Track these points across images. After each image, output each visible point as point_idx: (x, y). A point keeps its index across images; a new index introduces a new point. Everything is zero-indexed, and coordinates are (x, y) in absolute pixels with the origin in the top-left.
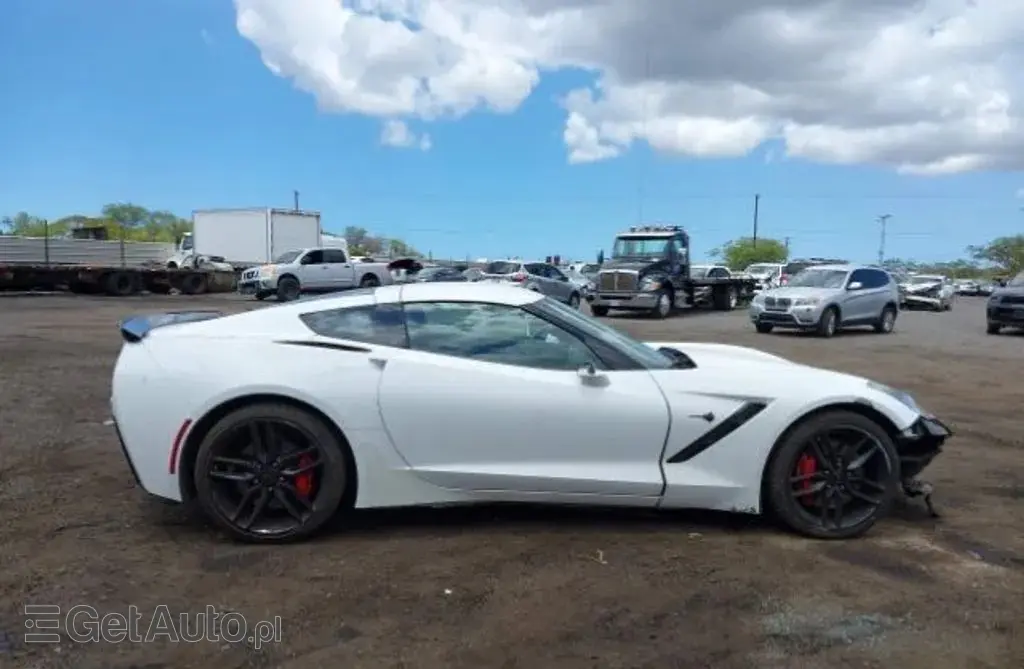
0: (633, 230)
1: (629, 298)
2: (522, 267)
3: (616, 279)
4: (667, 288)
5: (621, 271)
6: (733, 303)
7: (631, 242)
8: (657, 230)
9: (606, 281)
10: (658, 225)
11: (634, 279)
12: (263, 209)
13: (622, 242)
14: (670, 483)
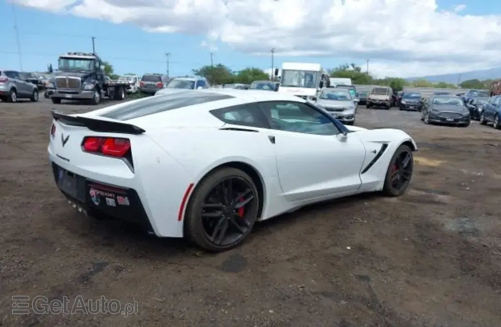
0: (69, 54)
1: (77, 93)
2: (2, 73)
3: (67, 82)
4: (97, 88)
5: (70, 77)
6: (123, 96)
7: (67, 60)
8: (85, 54)
9: (61, 83)
10: (85, 52)
11: (79, 82)
13: (62, 61)
14: (363, 182)
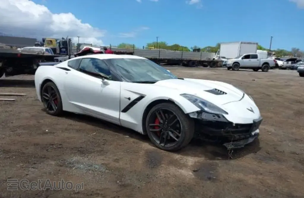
12: (238, 42)
14: (121, 118)
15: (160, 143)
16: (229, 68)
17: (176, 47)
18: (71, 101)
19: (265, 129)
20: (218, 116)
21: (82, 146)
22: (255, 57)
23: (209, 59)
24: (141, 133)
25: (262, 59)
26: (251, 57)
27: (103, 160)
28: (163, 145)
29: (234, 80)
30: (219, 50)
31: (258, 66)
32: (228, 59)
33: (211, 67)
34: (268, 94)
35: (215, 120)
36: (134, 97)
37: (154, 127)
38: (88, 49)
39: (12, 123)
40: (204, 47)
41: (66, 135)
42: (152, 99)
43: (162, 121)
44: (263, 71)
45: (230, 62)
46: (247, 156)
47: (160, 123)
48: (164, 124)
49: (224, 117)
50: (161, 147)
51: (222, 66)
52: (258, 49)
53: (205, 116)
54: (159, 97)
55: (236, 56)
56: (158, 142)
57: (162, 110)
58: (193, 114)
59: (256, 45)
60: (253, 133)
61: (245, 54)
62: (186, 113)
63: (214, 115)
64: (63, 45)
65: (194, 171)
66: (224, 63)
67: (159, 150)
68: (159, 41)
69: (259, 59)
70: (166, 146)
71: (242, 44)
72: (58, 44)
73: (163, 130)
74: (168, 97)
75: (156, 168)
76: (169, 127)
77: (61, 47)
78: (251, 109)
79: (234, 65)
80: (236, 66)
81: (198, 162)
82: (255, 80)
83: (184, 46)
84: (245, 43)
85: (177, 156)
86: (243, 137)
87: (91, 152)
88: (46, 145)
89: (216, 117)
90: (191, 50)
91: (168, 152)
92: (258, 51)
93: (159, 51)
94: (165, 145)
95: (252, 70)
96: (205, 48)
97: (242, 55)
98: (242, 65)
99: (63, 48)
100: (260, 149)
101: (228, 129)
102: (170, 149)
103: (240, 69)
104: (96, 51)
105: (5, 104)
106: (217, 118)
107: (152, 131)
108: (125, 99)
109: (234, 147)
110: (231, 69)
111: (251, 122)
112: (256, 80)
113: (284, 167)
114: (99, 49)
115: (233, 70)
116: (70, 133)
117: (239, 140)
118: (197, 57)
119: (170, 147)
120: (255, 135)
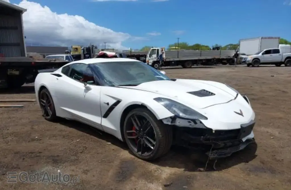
12: (258, 38)
14: (102, 124)
15: (138, 151)
16: (249, 65)
17: (197, 47)
18: (62, 107)
19: (268, 132)
20: (194, 121)
21: (59, 155)
22: (277, 51)
23: (229, 56)
24: (120, 140)
25: (285, 53)
26: (272, 52)
27: (73, 170)
28: (140, 153)
29: (250, 77)
30: (239, 47)
31: (280, 61)
32: (248, 55)
33: (230, 64)
34: (285, 90)
35: (190, 126)
36: (112, 102)
37: (131, 134)
38: (103, 54)
39: (8, 129)
40: (225, 45)
41: (52, 141)
42: (127, 105)
43: (138, 129)
44: (286, 66)
45: (250, 59)
46: (235, 166)
47: (136, 130)
48: (140, 131)
49: (201, 122)
50: (138, 156)
51: (242, 63)
52: (280, 44)
53: (179, 122)
54: (133, 102)
55: (257, 52)
56: (136, 150)
57: (136, 115)
58: (167, 120)
59: (278, 40)
60: (244, 140)
61: (266, 49)
62: (158, 119)
63: (190, 121)
64: (87, 51)
65: (165, 186)
66: (243, 60)
67: (136, 158)
68: (180, 42)
69: (281, 54)
70: (142, 155)
71: (262, 39)
72: (82, 50)
73: (139, 137)
74: (140, 102)
75: (124, 181)
76: (145, 134)
77: (85, 53)
78: (240, 112)
79: (254, 61)
80: (256, 62)
81: (174, 174)
82: (273, 76)
83: (206, 45)
84: (265, 38)
85: (153, 167)
86: (229, 144)
87: (65, 161)
88: (26, 153)
89: (192, 123)
90: (212, 49)
91: (145, 162)
92: (280, 45)
93: (177, 52)
94: (142, 153)
95: (274, 65)
96: (227, 46)
97: (263, 51)
98: (262, 61)
99: (87, 54)
100: (254, 157)
101: (207, 136)
102: (147, 158)
103: (260, 65)
104: (110, 55)
105: (13, 110)
106: (192, 125)
107: (129, 139)
108: (105, 104)
109: (219, 156)
110: (251, 66)
111: (239, 127)
112: (275, 76)
113: (277, 180)
114: (113, 54)
115: (253, 66)
116: (56, 140)
117: (225, 147)
118: (216, 55)
119: (146, 156)
120: (248, 141)
